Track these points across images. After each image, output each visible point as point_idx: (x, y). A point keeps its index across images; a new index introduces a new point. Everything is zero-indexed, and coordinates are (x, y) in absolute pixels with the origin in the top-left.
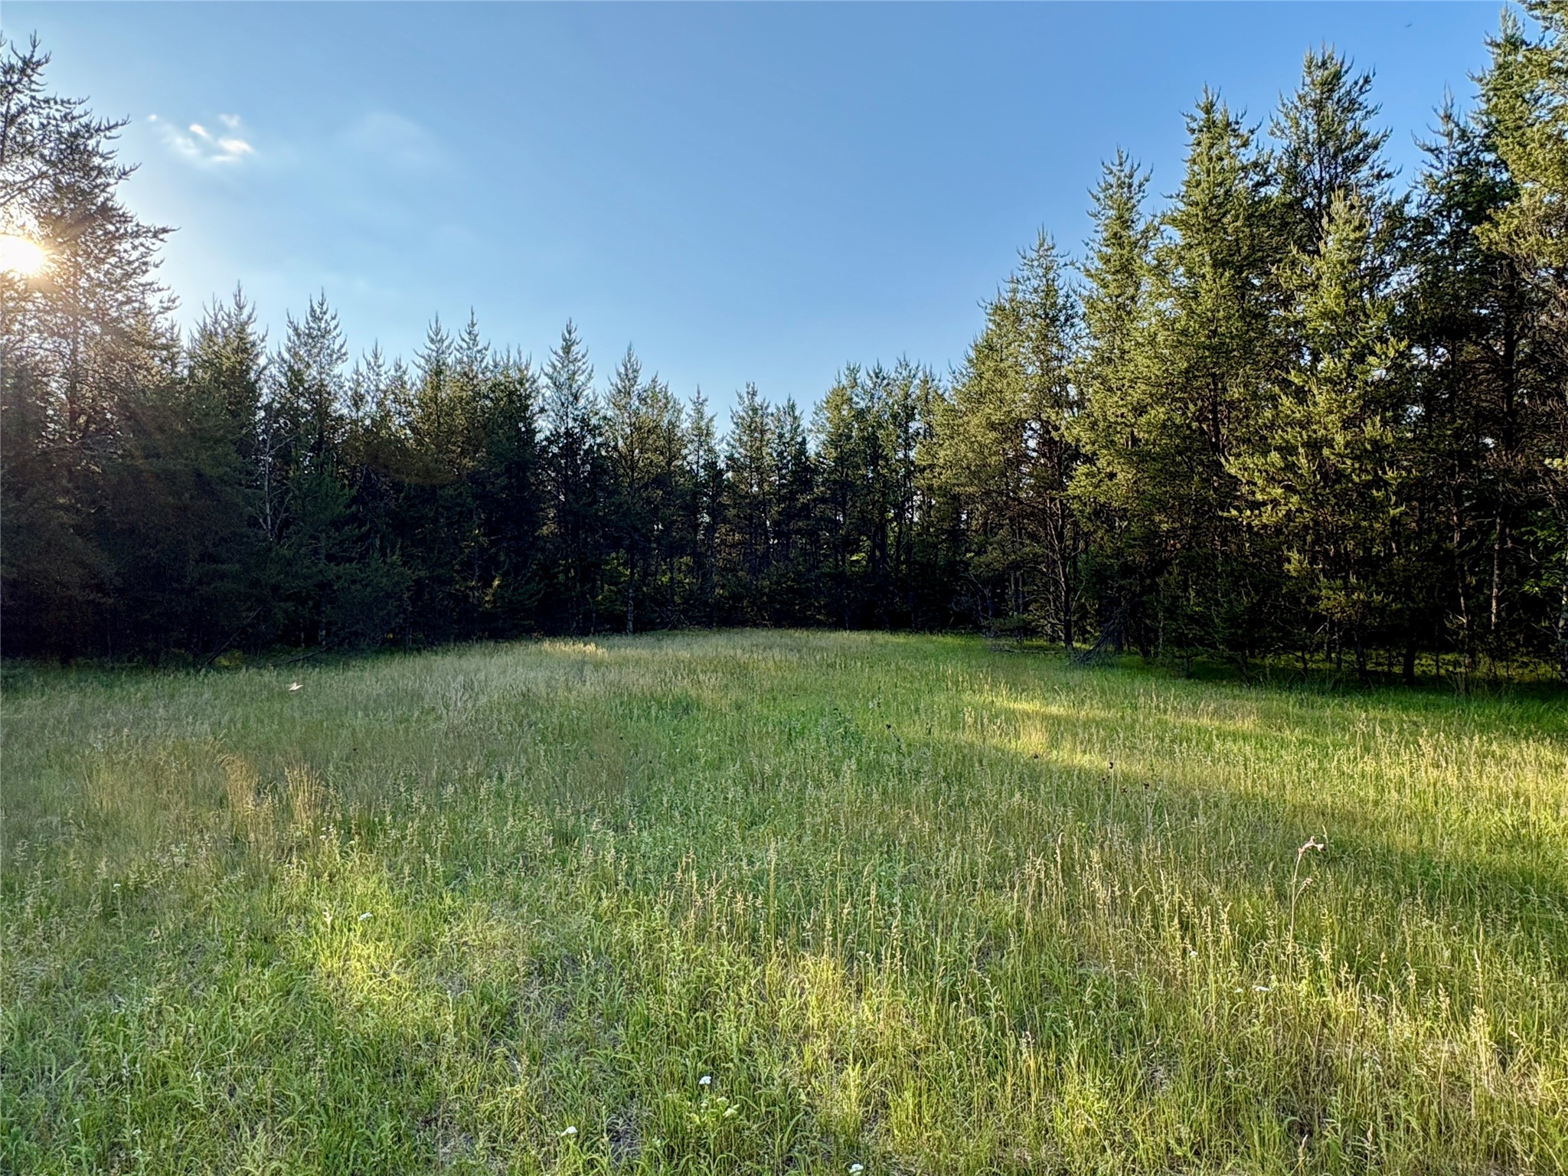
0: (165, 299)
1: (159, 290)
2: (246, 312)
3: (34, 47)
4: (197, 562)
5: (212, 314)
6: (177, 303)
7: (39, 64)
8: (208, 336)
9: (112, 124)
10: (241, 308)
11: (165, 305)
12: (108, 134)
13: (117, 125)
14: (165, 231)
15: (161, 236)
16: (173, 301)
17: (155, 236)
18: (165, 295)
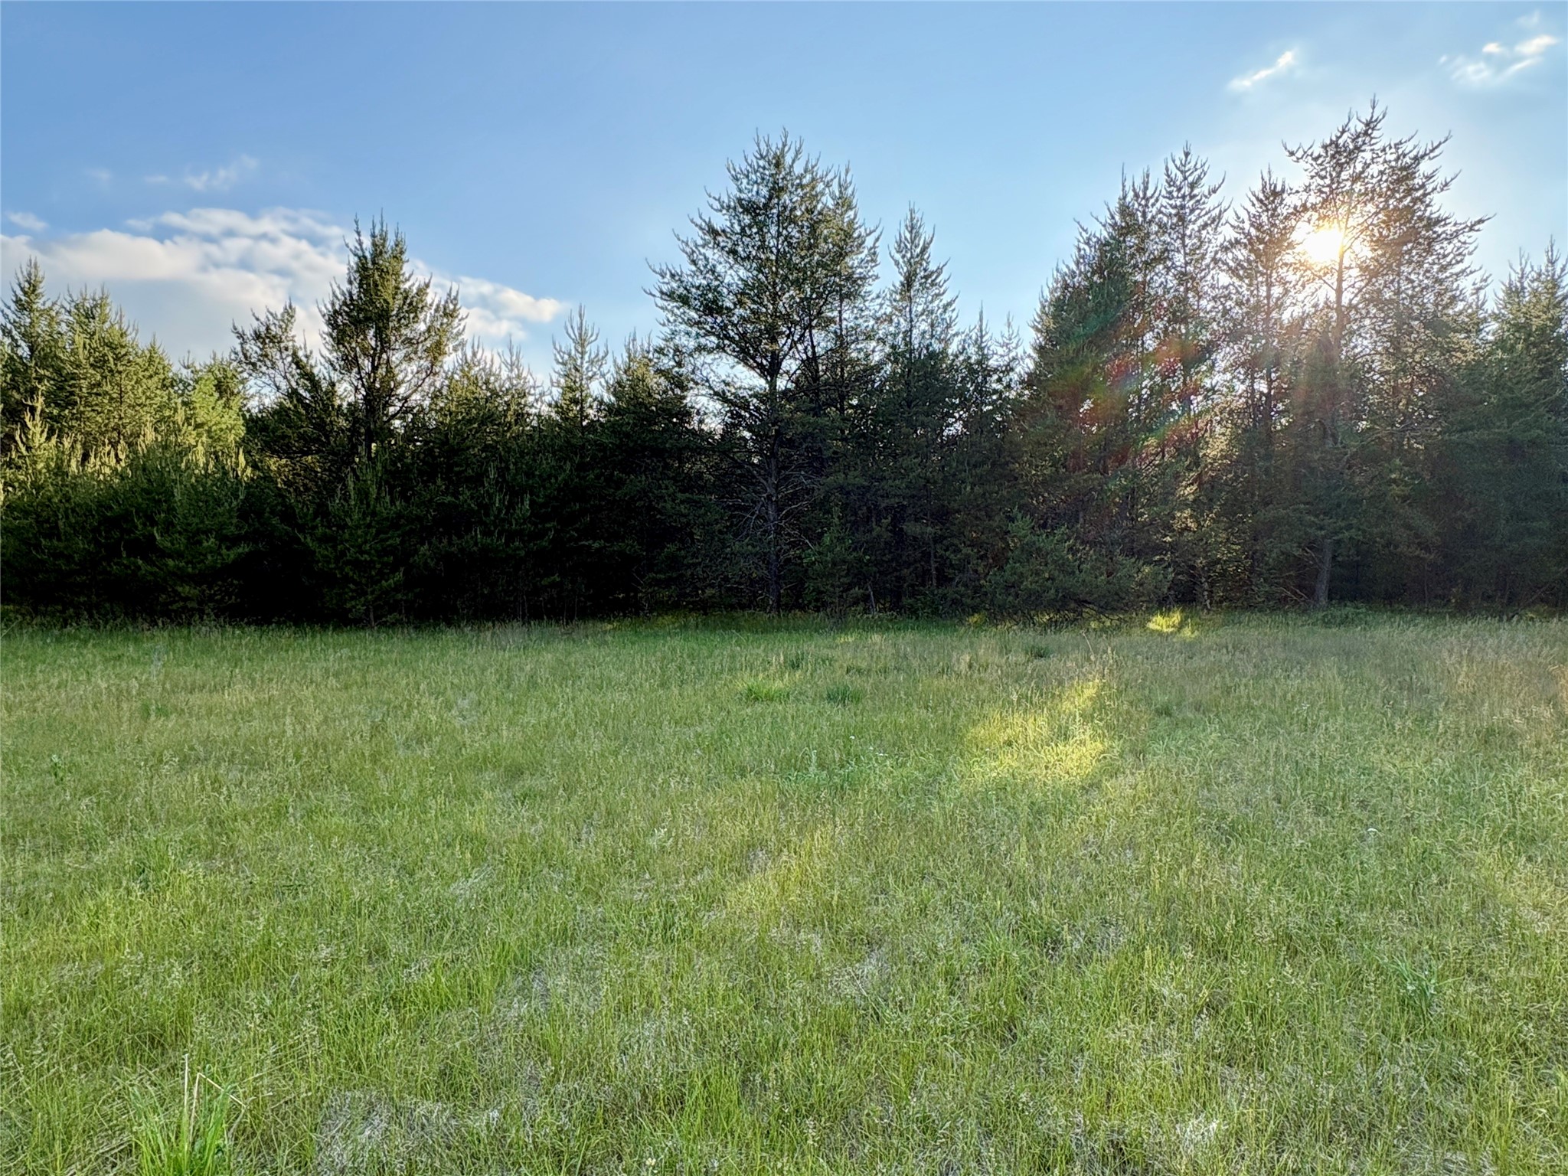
0: (1478, 280)
1: (1471, 272)
2: (1559, 266)
3: (1374, 108)
4: (1507, 521)
5: (1518, 270)
6: (1489, 281)
7: (1378, 121)
8: (1514, 292)
9: (1435, 145)
10: (1552, 262)
11: (1478, 286)
12: (1432, 155)
13: (1440, 144)
14: (1481, 221)
15: (1476, 228)
16: (1486, 280)
17: (1471, 229)
18: (1477, 276)
